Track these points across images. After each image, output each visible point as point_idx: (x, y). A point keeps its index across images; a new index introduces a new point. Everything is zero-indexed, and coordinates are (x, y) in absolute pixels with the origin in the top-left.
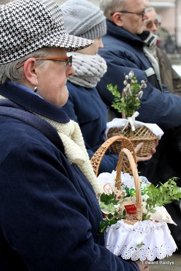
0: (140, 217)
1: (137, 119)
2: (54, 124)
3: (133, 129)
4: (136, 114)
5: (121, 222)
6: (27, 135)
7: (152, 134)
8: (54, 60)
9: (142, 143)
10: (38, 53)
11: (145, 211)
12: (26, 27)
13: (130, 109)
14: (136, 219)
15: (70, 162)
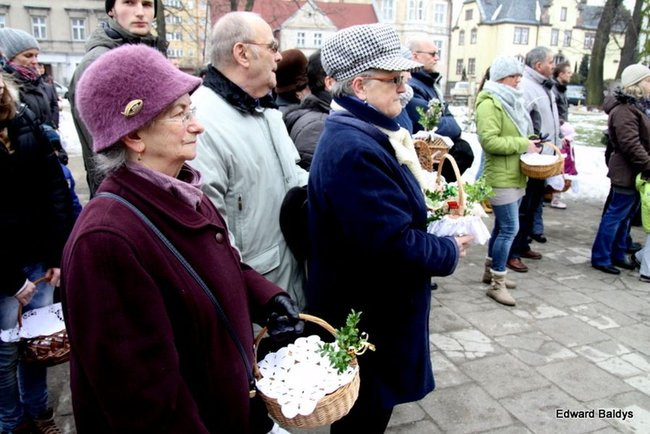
0: (462, 213)
1: (436, 132)
2: (386, 131)
3: (433, 139)
4: (435, 129)
5: (446, 217)
6: (359, 140)
7: (445, 144)
8: (381, 80)
9: (439, 152)
10: (366, 73)
11: (465, 207)
12: (353, 51)
13: (432, 124)
14: (458, 214)
15: (401, 163)
